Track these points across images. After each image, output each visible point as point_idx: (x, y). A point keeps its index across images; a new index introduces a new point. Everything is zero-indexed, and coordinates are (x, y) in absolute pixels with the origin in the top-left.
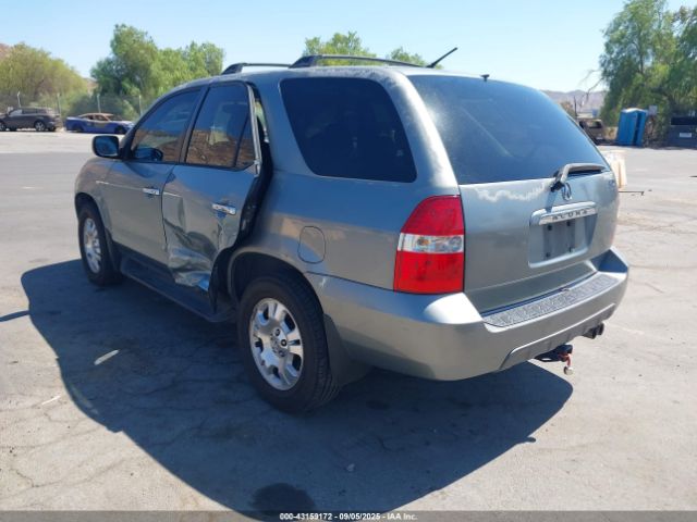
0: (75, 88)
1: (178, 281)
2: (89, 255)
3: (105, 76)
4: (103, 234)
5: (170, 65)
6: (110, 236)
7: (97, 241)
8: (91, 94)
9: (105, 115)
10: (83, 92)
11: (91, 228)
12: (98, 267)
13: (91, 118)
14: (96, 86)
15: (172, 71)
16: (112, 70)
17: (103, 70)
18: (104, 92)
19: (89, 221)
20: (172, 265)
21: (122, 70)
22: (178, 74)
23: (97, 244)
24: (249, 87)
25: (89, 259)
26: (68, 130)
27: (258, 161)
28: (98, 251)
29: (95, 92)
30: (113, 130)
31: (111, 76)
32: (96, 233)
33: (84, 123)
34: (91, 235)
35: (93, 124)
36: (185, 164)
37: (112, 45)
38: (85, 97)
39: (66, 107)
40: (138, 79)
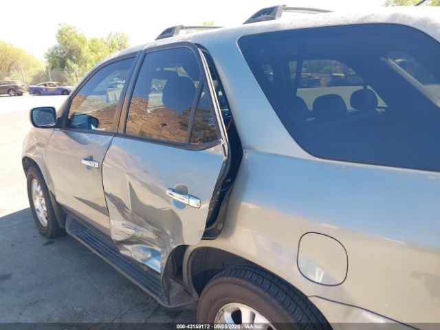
0: (34, 66)
1: (122, 252)
2: (38, 210)
3: (53, 57)
4: (48, 195)
5: (95, 48)
6: (54, 197)
7: (43, 199)
8: (45, 69)
9: (54, 83)
10: (40, 69)
11: (36, 187)
12: (46, 222)
13: (45, 85)
14: (48, 64)
15: (96, 52)
16: (57, 53)
17: (52, 53)
18: (53, 68)
19: (35, 182)
20: (116, 237)
21: (64, 52)
22: (100, 55)
23: (43, 202)
24: (199, 50)
25: (38, 213)
26: (30, 94)
27: (224, 140)
28: (45, 208)
29: (47, 68)
30: (60, 92)
31: (58, 57)
32: (41, 193)
33: (41, 89)
34: (38, 193)
35: (46, 89)
36: (125, 135)
37: (57, 37)
38: (40, 72)
39: (29, 79)
40: (74, 57)
